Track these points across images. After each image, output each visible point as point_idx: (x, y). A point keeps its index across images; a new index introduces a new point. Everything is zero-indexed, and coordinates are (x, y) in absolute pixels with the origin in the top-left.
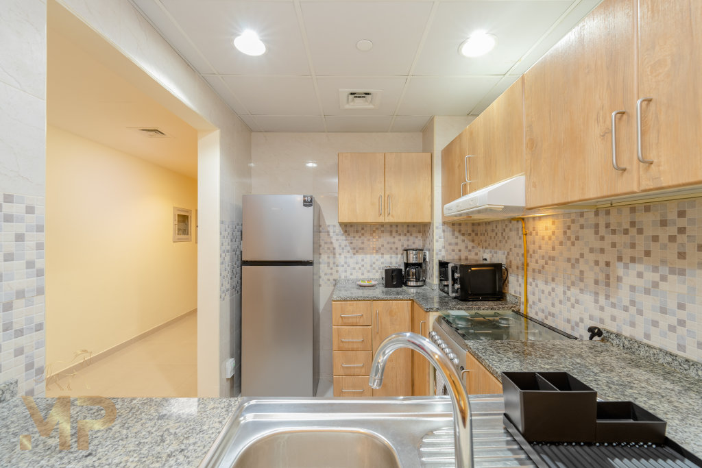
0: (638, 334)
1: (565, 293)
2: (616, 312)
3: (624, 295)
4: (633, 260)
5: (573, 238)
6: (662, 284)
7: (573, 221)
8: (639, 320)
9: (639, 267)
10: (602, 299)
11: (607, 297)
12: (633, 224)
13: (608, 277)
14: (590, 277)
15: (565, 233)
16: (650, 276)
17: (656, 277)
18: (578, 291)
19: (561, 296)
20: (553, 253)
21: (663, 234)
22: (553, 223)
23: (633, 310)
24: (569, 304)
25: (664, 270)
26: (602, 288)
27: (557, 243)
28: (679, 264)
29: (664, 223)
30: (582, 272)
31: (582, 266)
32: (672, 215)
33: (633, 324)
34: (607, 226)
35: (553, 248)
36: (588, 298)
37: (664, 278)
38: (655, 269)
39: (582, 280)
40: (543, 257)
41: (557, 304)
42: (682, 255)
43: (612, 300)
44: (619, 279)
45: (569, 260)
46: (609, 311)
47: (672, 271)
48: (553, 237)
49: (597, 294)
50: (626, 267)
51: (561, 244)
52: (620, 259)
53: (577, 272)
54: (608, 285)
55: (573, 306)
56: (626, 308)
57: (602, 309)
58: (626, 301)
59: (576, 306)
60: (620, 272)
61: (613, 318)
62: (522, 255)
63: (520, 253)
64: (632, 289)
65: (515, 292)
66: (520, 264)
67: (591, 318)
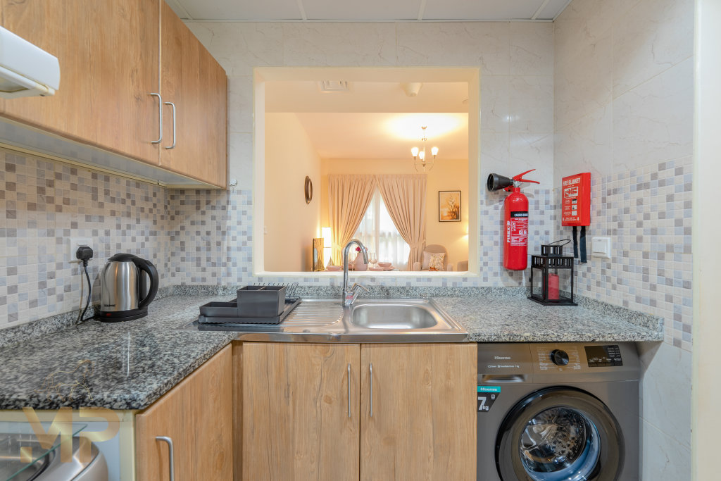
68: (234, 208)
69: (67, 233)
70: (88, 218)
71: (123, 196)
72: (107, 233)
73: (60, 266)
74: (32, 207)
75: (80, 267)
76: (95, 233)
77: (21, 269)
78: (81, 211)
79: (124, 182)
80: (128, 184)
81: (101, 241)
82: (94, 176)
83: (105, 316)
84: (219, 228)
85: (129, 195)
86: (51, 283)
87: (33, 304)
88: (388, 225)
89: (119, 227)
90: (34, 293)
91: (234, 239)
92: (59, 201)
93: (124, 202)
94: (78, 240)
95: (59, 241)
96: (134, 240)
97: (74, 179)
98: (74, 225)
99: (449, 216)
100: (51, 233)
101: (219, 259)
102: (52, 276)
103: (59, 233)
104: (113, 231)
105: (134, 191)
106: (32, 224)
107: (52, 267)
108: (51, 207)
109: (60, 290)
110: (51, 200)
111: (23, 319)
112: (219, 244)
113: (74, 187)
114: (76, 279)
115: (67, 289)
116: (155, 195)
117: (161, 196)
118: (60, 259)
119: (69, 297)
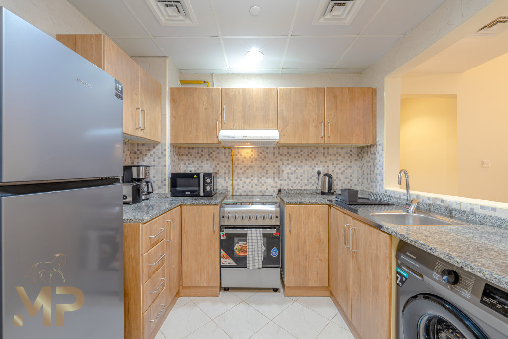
0: (290, 187)
1: (258, 180)
2: (282, 182)
3: (285, 176)
4: (288, 164)
5: (263, 157)
6: (297, 171)
7: (263, 151)
8: (290, 182)
9: (290, 166)
10: (276, 179)
11: (279, 178)
12: (288, 153)
13: (279, 171)
14: (271, 172)
15: (259, 155)
16: (293, 169)
17: (295, 169)
19: (256, 182)
20: (251, 164)
21: (297, 156)
22: (252, 151)
23: (288, 180)
24: (261, 184)
25: (297, 166)
26: (276, 175)
27: (254, 160)
28: (301, 164)
29: (297, 153)
30: (267, 171)
31: (268, 168)
32: (299, 151)
33: (288, 185)
34: (279, 153)
35: (252, 162)
36: (270, 181)
37: (297, 169)
38: (295, 166)
39: (267, 173)
40: (245, 166)
41: (254, 186)
42: (301, 162)
43: (280, 179)
44: (283, 171)
45: (261, 166)
46: (279, 182)
47: (299, 167)
48: (252, 157)
49: (274, 178)
50: (286, 167)
51: (256, 160)
52: (283, 164)
53: (265, 171)
54: (279, 174)
55: (263, 185)
56: (285, 180)
57: (277, 182)
58: (285, 178)
59: (265, 184)
60: (284, 169)
61: (281, 185)
62: (229, 166)
63: (227, 165)
64: (288, 173)
65: (222, 187)
66: (227, 171)
67: (272, 187)
68: (378, 154)
69: (315, 167)
70: (321, 162)
71: (335, 153)
72: (328, 167)
73: (313, 176)
74: (306, 160)
75: (317, 176)
76: (324, 166)
77: (303, 175)
78: (319, 160)
79: (335, 149)
80: (337, 149)
81: (326, 169)
82: (324, 149)
83: (323, 193)
84: (373, 164)
85: (338, 153)
86: (310, 180)
87: (306, 185)
89: (333, 164)
90: (306, 182)
91: (378, 169)
92: (313, 157)
93: (335, 155)
94: (317, 169)
95: (313, 169)
96: (340, 169)
97: (317, 151)
98: (317, 164)
100: (310, 167)
101: (373, 179)
102: (311, 178)
103: (313, 167)
104: (331, 166)
105: (340, 151)
106: (306, 164)
107: (310, 176)
108: (310, 160)
109: (313, 182)
110: (310, 157)
111: (303, 188)
112: (373, 171)
113: (317, 153)
114: (317, 181)
115: (315, 182)
116: (351, 151)
117: (355, 151)
118: (313, 174)
119: (315, 185)
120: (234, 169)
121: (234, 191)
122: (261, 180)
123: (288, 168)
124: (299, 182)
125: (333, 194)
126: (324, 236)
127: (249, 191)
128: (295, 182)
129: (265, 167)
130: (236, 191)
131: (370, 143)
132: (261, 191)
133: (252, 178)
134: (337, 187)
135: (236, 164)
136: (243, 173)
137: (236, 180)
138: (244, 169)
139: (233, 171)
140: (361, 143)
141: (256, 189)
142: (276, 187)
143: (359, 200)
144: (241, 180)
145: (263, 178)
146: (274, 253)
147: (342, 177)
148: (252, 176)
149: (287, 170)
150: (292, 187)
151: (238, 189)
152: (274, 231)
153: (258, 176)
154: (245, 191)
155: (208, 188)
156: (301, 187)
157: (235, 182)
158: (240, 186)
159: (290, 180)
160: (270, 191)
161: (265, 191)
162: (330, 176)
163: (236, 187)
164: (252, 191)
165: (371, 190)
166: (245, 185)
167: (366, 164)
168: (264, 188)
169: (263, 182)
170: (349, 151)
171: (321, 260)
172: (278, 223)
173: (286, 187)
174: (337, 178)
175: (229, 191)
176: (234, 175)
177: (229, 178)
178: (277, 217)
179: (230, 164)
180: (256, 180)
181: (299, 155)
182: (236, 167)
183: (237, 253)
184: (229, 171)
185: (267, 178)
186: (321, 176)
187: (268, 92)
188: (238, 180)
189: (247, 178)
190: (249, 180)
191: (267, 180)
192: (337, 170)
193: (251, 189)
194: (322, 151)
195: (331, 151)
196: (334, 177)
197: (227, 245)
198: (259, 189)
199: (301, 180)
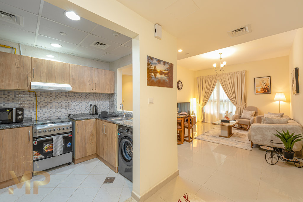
0: (75, 113)
1: (56, 110)
2: (70, 111)
3: (72, 107)
7: (59, 94)
8: (75, 111)
9: (75, 102)
10: (67, 109)
11: (69, 108)
12: (74, 95)
13: (69, 105)
14: (64, 106)
15: (56, 96)
17: (78, 103)
18: (60, 109)
19: (54, 111)
20: (51, 101)
23: (74, 109)
24: (57, 113)
26: (67, 107)
28: (82, 101)
30: (62, 105)
31: (62, 103)
32: (80, 95)
34: (69, 95)
36: (64, 110)
39: (62, 106)
41: (52, 113)
42: (82, 100)
44: (71, 105)
45: (57, 103)
46: (69, 111)
47: (80, 102)
49: (66, 108)
50: (73, 102)
51: (54, 99)
52: (72, 101)
53: (60, 105)
54: (69, 106)
55: (59, 113)
56: (73, 109)
57: (67, 111)
58: (73, 108)
59: (60, 112)
60: (72, 103)
61: (70, 112)
62: (33, 103)
63: (32, 102)
64: (74, 106)
65: (27, 116)
66: (31, 106)
67: (64, 113)
68: (115, 97)
69: (89, 102)
70: (92, 100)
72: (95, 102)
73: (88, 107)
74: (84, 99)
75: (90, 107)
76: (93, 102)
77: (83, 107)
78: (91, 99)
79: (98, 94)
83: (93, 114)
85: (99, 96)
86: (86, 109)
87: (84, 111)
88: (224, 96)
89: (97, 101)
90: (84, 110)
91: (115, 103)
92: (88, 98)
93: (98, 97)
94: (90, 103)
95: (88, 103)
98: (90, 101)
99: (261, 91)
100: (86, 102)
101: (113, 107)
102: (87, 108)
103: (88, 102)
104: (96, 102)
105: (100, 95)
106: (84, 101)
107: (86, 107)
109: (88, 110)
110: (86, 98)
111: (83, 113)
112: (113, 104)
113: (90, 96)
114: (90, 109)
115: (89, 110)
116: (105, 95)
117: (107, 95)
118: (88, 106)
119: (89, 111)
120: (37, 104)
121: (37, 118)
122: (57, 110)
123: (74, 103)
124: (80, 110)
125: (97, 114)
126: (94, 132)
127: (49, 117)
128: (78, 110)
129: (60, 103)
130: (39, 118)
131: (112, 93)
132: (57, 116)
133: (51, 109)
134: (99, 111)
135: (39, 101)
136: (44, 107)
137: (39, 111)
138: (45, 104)
139: (37, 106)
140: (109, 92)
141: (54, 115)
142: (67, 113)
143: (108, 116)
144: (42, 111)
145: (59, 109)
146: (69, 145)
147: (101, 106)
148: (51, 108)
149: (74, 104)
150: (77, 113)
151: (41, 116)
152: (69, 134)
153: (55, 108)
154: (46, 117)
155: (20, 117)
156: (82, 112)
157: (38, 113)
158: (42, 115)
159: (75, 109)
160: (63, 116)
161: (60, 116)
162: (96, 107)
163: (39, 116)
164: (51, 117)
165: (112, 112)
166: (45, 114)
167: (111, 101)
168: (59, 114)
169: (59, 111)
170: (104, 95)
171: (93, 143)
172: (71, 130)
173: (73, 113)
174: (99, 107)
175: (33, 118)
176: (37, 108)
177: (33, 110)
178: (71, 128)
179: (34, 101)
180: (54, 110)
181: (80, 97)
182: (39, 103)
183: (46, 150)
184: (33, 106)
185: (62, 109)
186: (92, 107)
187: (64, 65)
188: (41, 111)
189: (47, 109)
190: (49, 110)
191: (61, 110)
192: (99, 104)
193: (51, 116)
194: (92, 95)
195: (96, 95)
196: (98, 107)
197: (38, 148)
198: (56, 115)
199: (82, 109)
